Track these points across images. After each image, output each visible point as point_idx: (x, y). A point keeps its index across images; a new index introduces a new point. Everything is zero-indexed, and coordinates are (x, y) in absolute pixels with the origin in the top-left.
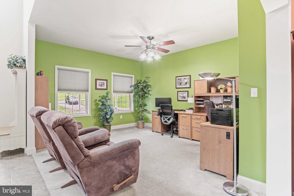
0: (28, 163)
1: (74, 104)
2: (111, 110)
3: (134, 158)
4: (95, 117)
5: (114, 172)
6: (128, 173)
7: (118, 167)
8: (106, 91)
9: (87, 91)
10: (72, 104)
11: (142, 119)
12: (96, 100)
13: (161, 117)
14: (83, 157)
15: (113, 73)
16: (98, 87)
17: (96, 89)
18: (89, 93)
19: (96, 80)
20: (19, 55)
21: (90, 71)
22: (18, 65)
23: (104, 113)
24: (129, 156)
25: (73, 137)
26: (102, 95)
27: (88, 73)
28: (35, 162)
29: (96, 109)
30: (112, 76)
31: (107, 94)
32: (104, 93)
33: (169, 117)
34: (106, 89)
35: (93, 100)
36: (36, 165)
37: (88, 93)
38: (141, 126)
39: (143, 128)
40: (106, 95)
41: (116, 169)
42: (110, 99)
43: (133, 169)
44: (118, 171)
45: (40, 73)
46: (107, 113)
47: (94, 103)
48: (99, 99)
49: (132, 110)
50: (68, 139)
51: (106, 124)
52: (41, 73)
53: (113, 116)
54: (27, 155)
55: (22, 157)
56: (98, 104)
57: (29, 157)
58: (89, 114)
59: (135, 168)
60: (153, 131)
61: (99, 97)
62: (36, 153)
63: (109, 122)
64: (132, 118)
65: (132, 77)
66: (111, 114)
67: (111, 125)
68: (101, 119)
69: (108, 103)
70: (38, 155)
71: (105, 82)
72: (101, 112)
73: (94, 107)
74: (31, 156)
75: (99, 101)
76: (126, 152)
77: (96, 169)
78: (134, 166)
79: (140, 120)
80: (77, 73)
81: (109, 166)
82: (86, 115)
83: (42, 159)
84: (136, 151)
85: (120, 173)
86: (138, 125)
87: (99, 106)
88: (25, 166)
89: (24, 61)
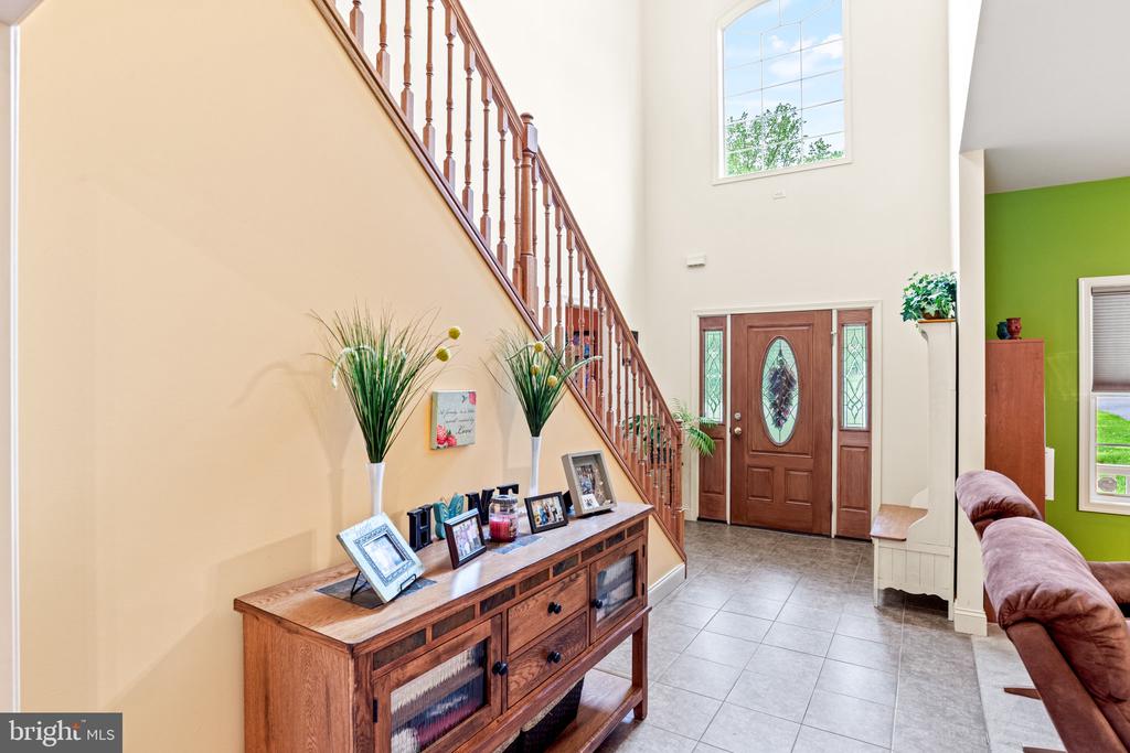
0: (954, 663)
20: (936, 272)
22: (931, 310)
25: (1101, 692)
28: (979, 671)
36: (978, 685)
45: (1009, 327)
52: (1014, 328)
54: (953, 629)
55: (938, 632)
57: (959, 642)
62: (986, 634)
70: (992, 648)
74: (966, 637)
83: (1003, 674)
88: (942, 673)
89: (952, 289)
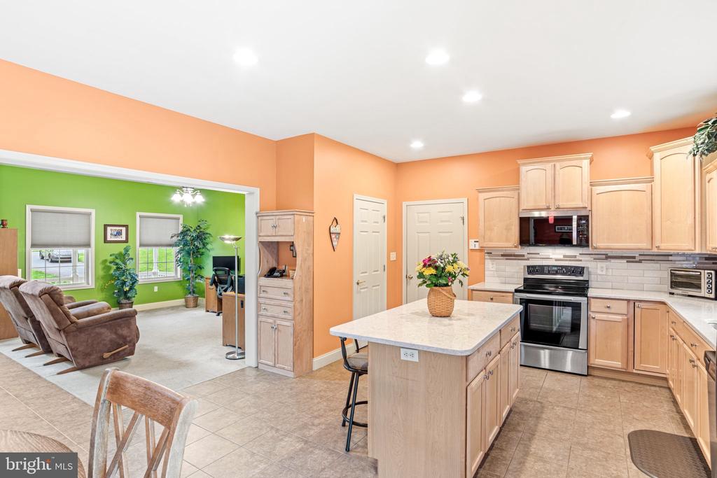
1: (61, 262)
2: (132, 277)
3: (129, 328)
4: (102, 290)
5: (104, 340)
6: (121, 342)
7: (108, 335)
8: (124, 245)
9: (88, 245)
10: (57, 262)
11: (194, 292)
12: (106, 261)
13: (217, 287)
14: (69, 323)
15: (138, 214)
16: (109, 238)
17: (106, 241)
18: (92, 250)
19: (106, 226)
21: (93, 211)
23: (119, 282)
24: (123, 325)
25: (60, 304)
26: (116, 252)
27: (89, 214)
29: (105, 275)
30: (138, 219)
31: (127, 250)
32: (120, 248)
33: (226, 286)
34: (126, 241)
35: (101, 260)
37: (90, 249)
38: (192, 303)
39: (196, 307)
40: (123, 252)
41: (107, 337)
42: (132, 259)
43: (128, 339)
44: (108, 339)
46: (124, 283)
47: (101, 267)
48: (110, 259)
49: (179, 277)
50: (54, 305)
51: (124, 301)
52: (4, 223)
53: (136, 287)
56: (110, 268)
58: (92, 285)
59: (130, 338)
60: (208, 311)
61: (111, 255)
63: (128, 298)
64: (179, 290)
65: (178, 219)
66: (133, 284)
67: (132, 303)
68: (114, 293)
69: (130, 265)
71: (124, 229)
72: (115, 280)
73: (101, 273)
75: (111, 262)
76: (118, 321)
77: (83, 335)
78: (129, 337)
79: (190, 293)
80: (68, 215)
81: (98, 334)
82: (85, 286)
84: (132, 321)
85: (111, 341)
86: (186, 301)
87: (112, 272)
